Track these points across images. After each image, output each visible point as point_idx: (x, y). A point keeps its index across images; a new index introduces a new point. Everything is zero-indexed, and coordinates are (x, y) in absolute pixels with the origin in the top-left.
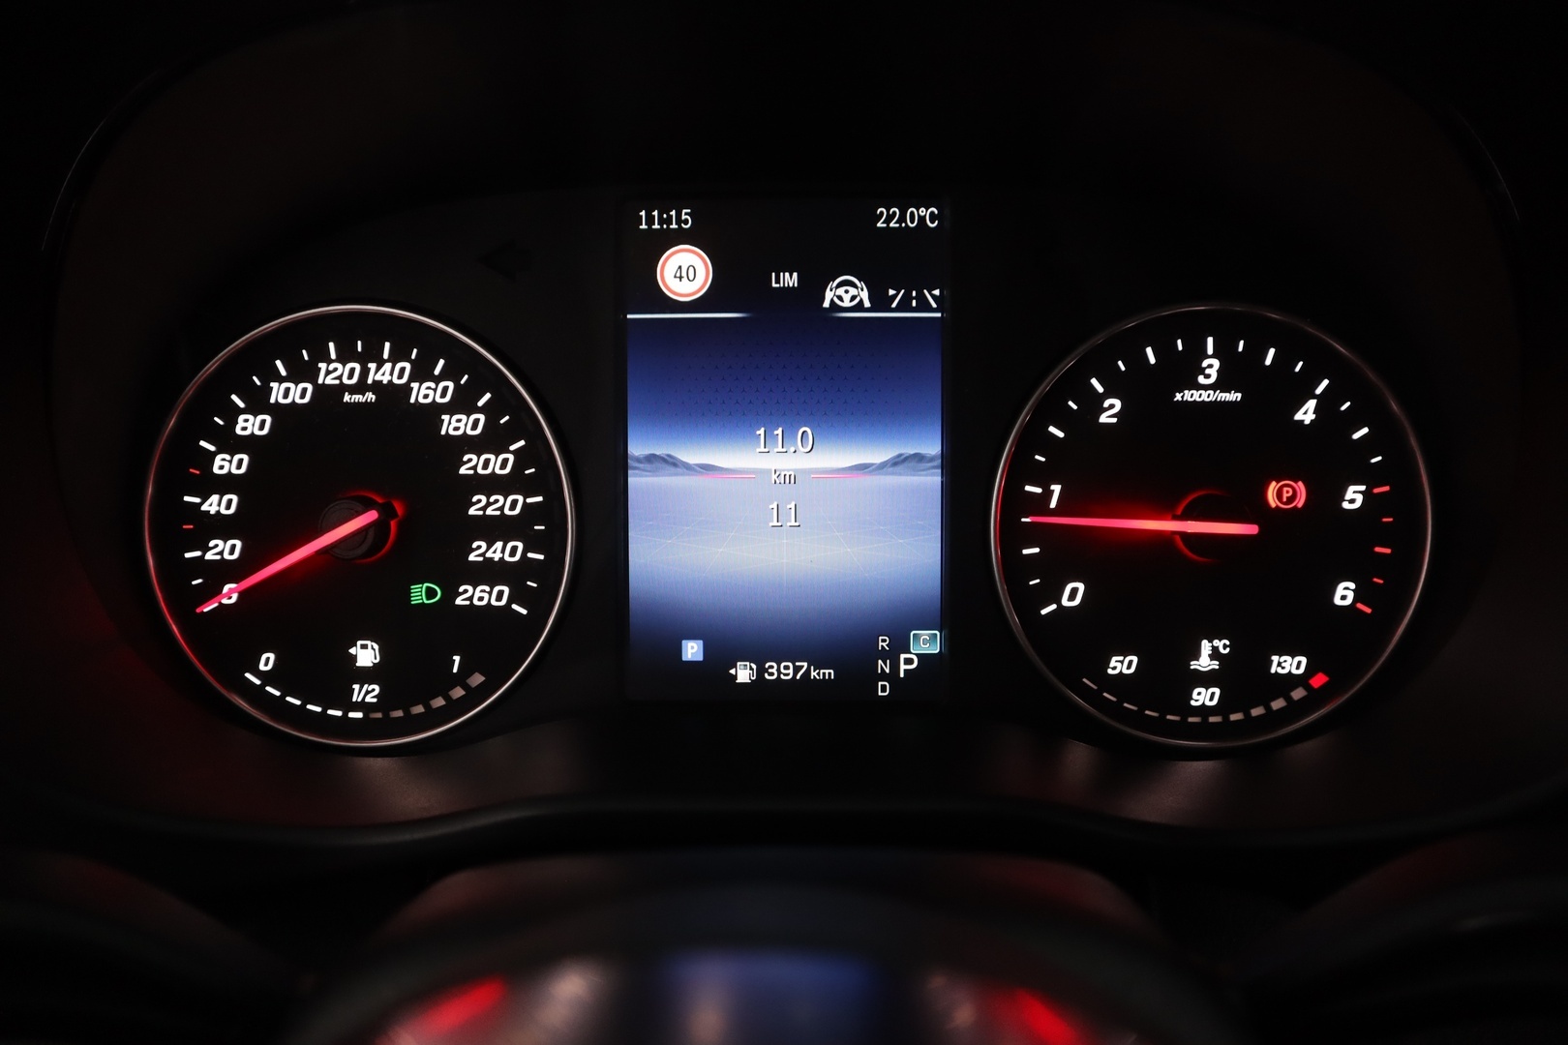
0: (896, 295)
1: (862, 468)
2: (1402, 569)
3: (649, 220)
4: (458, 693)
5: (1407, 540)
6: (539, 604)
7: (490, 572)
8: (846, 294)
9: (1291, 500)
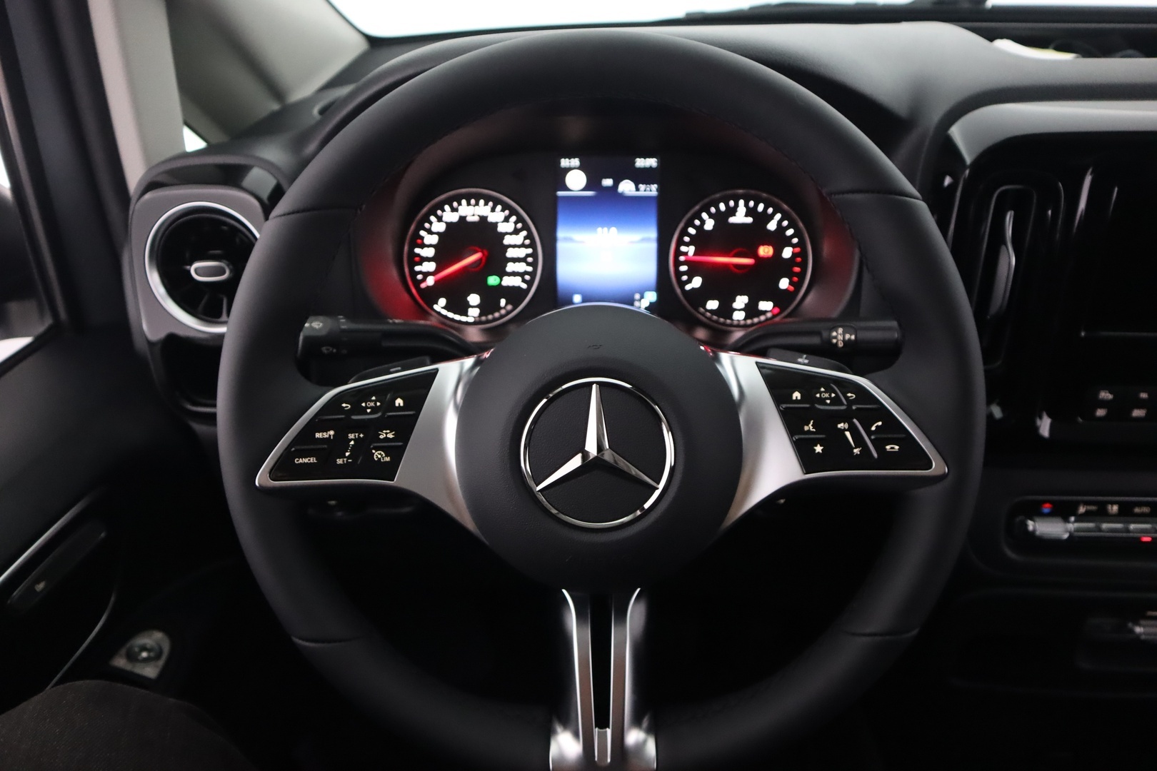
0: (642, 187)
1: (632, 242)
2: (802, 276)
3: (565, 163)
4: (503, 312)
5: (804, 266)
6: (530, 283)
7: (514, 274)
8: (627, 187)
9: (768, 252)
